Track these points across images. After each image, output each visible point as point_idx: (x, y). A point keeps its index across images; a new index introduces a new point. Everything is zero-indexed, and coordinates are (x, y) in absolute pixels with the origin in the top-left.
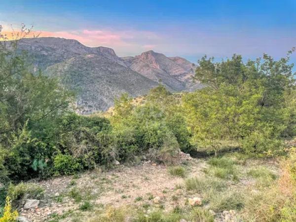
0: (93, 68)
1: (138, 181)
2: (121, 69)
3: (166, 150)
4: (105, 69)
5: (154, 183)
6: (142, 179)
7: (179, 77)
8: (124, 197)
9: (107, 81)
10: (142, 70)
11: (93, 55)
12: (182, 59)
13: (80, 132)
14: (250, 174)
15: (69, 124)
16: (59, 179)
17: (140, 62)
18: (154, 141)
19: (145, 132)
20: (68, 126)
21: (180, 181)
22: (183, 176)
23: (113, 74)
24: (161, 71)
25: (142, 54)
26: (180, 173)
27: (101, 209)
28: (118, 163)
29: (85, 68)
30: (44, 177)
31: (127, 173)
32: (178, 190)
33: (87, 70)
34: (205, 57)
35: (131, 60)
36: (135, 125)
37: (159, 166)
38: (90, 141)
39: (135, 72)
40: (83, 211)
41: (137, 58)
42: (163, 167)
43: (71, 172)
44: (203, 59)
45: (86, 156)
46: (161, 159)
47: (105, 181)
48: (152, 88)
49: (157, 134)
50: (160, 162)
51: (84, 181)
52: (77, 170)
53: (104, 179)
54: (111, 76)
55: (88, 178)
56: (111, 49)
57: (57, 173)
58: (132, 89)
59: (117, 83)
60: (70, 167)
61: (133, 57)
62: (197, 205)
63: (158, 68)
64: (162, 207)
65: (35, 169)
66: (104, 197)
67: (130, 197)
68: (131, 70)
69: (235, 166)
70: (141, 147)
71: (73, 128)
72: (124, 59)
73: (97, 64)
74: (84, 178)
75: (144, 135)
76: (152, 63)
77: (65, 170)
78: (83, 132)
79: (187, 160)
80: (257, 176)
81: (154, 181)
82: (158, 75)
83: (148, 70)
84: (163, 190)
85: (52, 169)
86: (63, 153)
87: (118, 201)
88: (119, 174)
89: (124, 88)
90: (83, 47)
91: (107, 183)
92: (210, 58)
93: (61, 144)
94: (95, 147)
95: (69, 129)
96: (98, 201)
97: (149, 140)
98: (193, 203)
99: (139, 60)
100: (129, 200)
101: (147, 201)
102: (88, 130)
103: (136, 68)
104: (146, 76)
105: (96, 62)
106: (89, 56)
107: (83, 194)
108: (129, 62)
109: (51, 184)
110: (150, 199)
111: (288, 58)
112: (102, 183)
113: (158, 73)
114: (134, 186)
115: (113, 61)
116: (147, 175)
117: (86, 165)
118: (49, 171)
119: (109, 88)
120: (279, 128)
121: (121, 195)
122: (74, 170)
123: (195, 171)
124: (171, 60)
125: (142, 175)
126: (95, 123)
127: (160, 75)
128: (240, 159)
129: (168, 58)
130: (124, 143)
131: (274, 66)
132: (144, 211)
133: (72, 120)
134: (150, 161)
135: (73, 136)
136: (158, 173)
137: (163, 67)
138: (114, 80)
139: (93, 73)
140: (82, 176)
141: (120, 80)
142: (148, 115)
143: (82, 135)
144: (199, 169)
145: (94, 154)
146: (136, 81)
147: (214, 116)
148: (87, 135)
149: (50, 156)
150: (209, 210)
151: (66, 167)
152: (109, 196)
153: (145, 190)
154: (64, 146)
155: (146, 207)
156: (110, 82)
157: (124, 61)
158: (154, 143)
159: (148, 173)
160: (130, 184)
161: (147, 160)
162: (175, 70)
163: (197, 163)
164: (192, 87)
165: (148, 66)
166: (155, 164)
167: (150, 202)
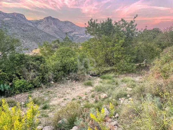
0: (10, 27)
1: (69, 91)
2: (30, 28)
3: (80, 73)
4: (19, 28)
5: (78, 91)
6: (71, 89)
7: (69, 34)
8: (65, 99)
9: (21, 36)
10: (45, 29)
11: (10, 18)
12: (70, 22)
13: (29, 65)
14: (122, 81)
15: (21, 60)
16: (20, 95)
17: (43, 24)
18: (72, 68)
19: (66, 64)
20: (20, 61)
21: (91, 88)
22: (92, 86)
23: (25, 31)
24: (58, 30)
25: (44, 18)
26: (89, 84)
27: (54, 107)
28: (53, 82)
29: (4, 27)
30: (9, 95)
31: (61, 87)
32: (92, 92)
33: (5, 29)
34: (92, 19)
35: (37, 22)
36: (59, 60)
37: (77, 82)
38: (36, 70)
39: (40, 30)
40: (45, 110)
41: (41, 21)
42: (79, 82)
43: (26, 90)
44: (91, 20)
45: (35, 79)
46: (77, 78)
47: (49, 93)
48: (53, 40)
49: (74, 64)
50: (77, 80)
51: (36, 94)
52: (30, 89)
53: (49, 92)
54: (25, 32)
55: (38, 93)
56: (22, 14)
57: (18, 91)
58: (39, 41)
59: (29, 38)
60: (26, 87)
61: (38, 21)
62: (105, 98)
63: (56, 28)
64: (88, 101)
65: (3, 90)
66: (53, 101)
67: (68, 99)
68: (38, 29)
69: (114, 78)
70: (65, 72)
71: (24, 62)
72: (32, 21)
73: (12, 25)
74: (36, 93)
75: (65, 65)
76: (51, 24)
77: (22, 89)
78: (32, 64)
79: (90, 78)
80: (126, 82)
81: (77, 89)
82: (56, 32)
83: (49, 29)
84: (85, 93)
85: (14, 89)
86: (20, 79)
87: (62, 102)
88: (56, 88)
89: (34, 41)
90: (2, 13)
91: (51, 93)
92: (95, 20)
93: (18, 73)
94: (40, 73)
95: (21, 63)
96: (51, 104)
97: (69, 68)
98: (104, 97)
99: (43, 22)
100: (69, 100)
101: (78, 100)
102: (34, 63)
103: (41, 27)
104: (48, 33)
105: (12, 23)
106: (7, 19)
107: (40, 101)
108: (36, 23)
109: (15, 98)
110: (80, 99)
111: (134, 21)
112: (49, 94)
113: (56, 31)
114: (68, 93)
115: (24, 23)
116: (73, 87)
117: (35, 85)
118: (12, 90)
119: (24, 41)
120: (133, 57)
121: (63, 99)
122: (29, 88)
123: (96, 83)
124: (63, 23)
125: (69, 87)
126: (36, 59)
127: (57, 32)
128: (116, 75)
129: (61, 21)
130: (56, 71)
131: (127, 25)
132: (79, 105)
133: (22, 57)
134: (71, 80)
135: (25, 67)
136: (78, 85)
137: (58, 28)
138: (26, 35)
139: (11, 31)
140: (34, 91)
141: (31, 36)
142: (66, 53)
143: (31, 66)
144: (97, 81)
145: (39, 78)
146: (41, 36)
147: (101, 53)
148: (34, 66)
149: (11, 81)
150: (112, 99)
151: (23, 87)
152: (56, 100)
153: (75, 95)
154: (19, 74)
155: (79, 102)
156: (23, 37)
157: (32, 22)
158: (72, 70)
159: (73, 86)
160: (65, 92)
161: (69, 80)
162: (66, 29)
163: (95, 79)
164: (77, 40)
165: (49, 26)
166: (75, 81)
167: (80, 100)
